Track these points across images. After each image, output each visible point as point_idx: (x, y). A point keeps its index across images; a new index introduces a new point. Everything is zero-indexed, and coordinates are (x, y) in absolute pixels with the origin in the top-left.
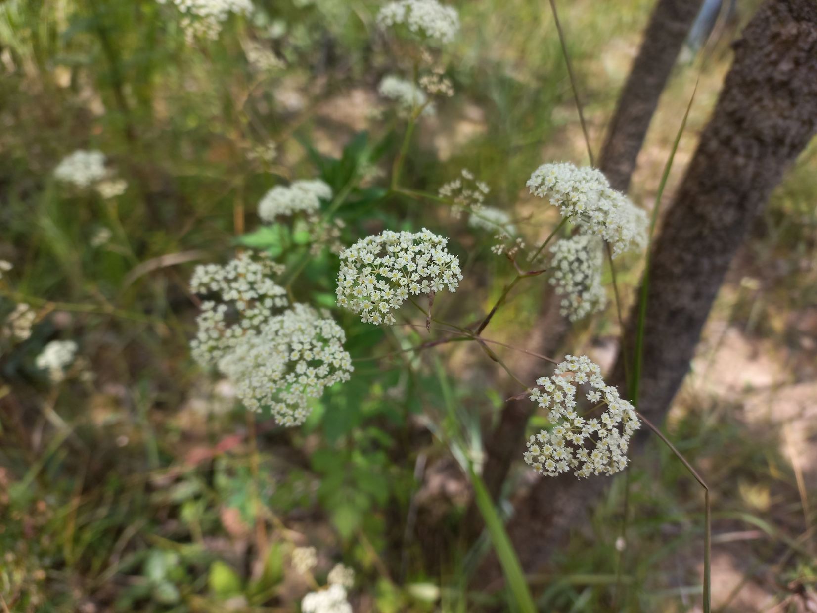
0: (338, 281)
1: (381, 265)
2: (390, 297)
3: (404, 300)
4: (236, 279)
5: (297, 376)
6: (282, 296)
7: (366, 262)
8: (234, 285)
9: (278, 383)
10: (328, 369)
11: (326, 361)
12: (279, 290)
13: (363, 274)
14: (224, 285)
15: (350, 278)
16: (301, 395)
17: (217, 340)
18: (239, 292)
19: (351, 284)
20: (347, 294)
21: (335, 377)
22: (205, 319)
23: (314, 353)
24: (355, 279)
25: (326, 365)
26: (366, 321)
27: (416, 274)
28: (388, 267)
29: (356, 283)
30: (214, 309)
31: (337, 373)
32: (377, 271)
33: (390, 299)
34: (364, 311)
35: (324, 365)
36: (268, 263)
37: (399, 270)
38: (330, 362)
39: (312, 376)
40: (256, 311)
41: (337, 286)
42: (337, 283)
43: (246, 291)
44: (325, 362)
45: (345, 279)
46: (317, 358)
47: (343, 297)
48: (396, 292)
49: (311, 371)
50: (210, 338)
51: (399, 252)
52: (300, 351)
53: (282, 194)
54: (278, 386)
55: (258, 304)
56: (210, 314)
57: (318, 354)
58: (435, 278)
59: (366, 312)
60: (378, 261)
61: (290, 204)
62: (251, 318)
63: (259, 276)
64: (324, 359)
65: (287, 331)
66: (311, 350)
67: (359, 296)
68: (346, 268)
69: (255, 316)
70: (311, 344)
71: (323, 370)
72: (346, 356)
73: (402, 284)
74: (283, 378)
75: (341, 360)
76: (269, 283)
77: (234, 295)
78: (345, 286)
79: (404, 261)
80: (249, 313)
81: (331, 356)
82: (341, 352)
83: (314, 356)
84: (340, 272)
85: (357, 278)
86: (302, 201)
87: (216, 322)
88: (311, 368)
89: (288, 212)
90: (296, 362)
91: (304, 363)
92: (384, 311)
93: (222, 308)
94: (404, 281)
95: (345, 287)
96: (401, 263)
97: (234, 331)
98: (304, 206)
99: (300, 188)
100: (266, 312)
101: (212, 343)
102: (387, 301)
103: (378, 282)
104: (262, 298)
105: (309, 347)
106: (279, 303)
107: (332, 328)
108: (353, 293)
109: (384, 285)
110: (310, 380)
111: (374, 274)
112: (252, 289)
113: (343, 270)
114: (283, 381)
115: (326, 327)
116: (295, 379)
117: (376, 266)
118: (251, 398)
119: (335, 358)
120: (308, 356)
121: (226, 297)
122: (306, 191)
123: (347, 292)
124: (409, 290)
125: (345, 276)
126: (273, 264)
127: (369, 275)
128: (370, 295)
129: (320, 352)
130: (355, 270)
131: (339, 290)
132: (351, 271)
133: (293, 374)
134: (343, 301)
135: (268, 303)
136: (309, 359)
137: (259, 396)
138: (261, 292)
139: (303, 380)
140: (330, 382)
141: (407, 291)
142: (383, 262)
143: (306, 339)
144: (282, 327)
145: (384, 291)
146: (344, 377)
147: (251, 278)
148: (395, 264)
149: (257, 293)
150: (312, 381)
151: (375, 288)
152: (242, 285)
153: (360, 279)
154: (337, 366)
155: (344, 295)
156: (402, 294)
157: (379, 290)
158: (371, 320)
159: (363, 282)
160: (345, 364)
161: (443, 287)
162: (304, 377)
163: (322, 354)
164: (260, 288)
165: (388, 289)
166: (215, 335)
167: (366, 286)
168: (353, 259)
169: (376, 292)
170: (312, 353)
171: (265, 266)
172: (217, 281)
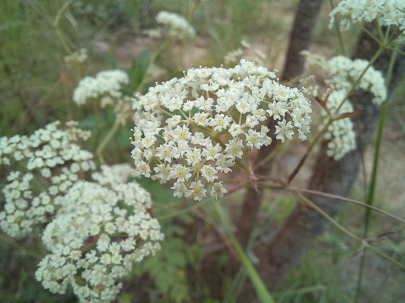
0: (134, 141)
1: (195, 110)
2: (217, 156)
3: (237, 160)
4: (41, 147)
5: (99, 254)
6: (88, 160)
7: (172, 108)
8: (38, 153)
9: (78, 263)
10: (134, 243)
11: (131, 234)
12: (85, 155)
13: (169, 126)
14: (29, 154)
15: (150, 134)
16: (105, 276)
17: (26, 210)
18: (44, 160)
19: (152, 142)
20: (147, 157)
21: (143, 250)
22: (10, 190)
23: (117, 223)
24: (158, 134)
25: (131, 239)
26: (181, 195)
27: (253, 117)
28: (205, 113)
29: (160, 140)
30: (20, 180)
31: (145, 245)
32: (188, 120)
33: (216, 160)
34: (178, 181)
35: (129, 238)
36: (74, 130)
37: (225, 114)
38: (136, 234)
39: (117, 253)
40: (63, 177)
41: (133, 147)
42: (132, 143)
43: (52, 158)
44: (129, 235)
45: (143, 136)
46: (121, 230)
47: (143, 163)
48: (224, 147)
49: (115, 248)
50: (17, 208)
51: (217, 91)
52: (101, 223)
53: (90, 82)
54: (79, 267)
55: (65, 170)
56: (15, 184)
57: (122, 224)
58: (281, 121)
59: (181, 182)
60: (189, 105)
61: (97, 89)
62: (58, 185)
63: (65, 142)
64: (128, 231)
65: (85, 200)
66: (113, 221)
67: (166, 159)
68: (142, 121)
69: (62, 182)
70: (112, 213)
71: (128, 245)
72: (155, 224)
73: (234, 134)
74: (83, 256)
75: (149, 230)
76: (75, 148)
77: (39, 163)
78: (145, 145)
79: (229, 100)
80: (56, 179)
81: (137, 227)
82: (148, 220)
83: (117, 227)
84: (135, 127)
85: (161, 132)
86: (105, 85)
87: (22, 192)
88: (114, 244)
89: (95, 95)
90: (97, 237)
91: (106, 236)
92: (210, 179)
93: (29, 177)
94: (236, 129)
95: (145, 148)
96: (225, 103)
97: (41, 199)
98: (106, 89)
99: (104, 77)
100: (74, 177)
101: (19, 214)
102: (213, 163)
103: (193, 135)
104: (69, 163)
105: (110, 218)
106: (85, 167)
107: (135, 192)
108: (156, 155)
109: (203, 140)
110: (114, 258)
111: (186, 124)
112: (59, 155)
113: (139, 125)
114: (83, 260)
115: (129, 193)
116: (96, 259)
117: (187, 114)
118: (50, 281)
119: (141, 229)
120: (110, 229)
121: (31, 166)
122: (108, 78)
123: (148, 155)
124: (245, 143)
125: (142, 132)
126: (79, 131)
127: (178, 126)
128: (184, 156)
129: (124, 222)
130: (156, 122)
131: (136, 153)
132: (150, 124)
133: (94, 252)
134: (144, 169)
135: (75, 167)
136: (111, 232)
137: (59, 277)
138: (67, 158)
139: (106, 259)
140: (138, 256)
141: (242, 145)
142: (197, 106)
143: (106, 209)
144: (81, 195)
145: (205, 147)
146: (154, 249)
147: (55, 144)
148: (217, 106)
149: (63, 159)
150: (117, 259)
151: (190, 144)
152: (47, 152)
153: (166, 133)
154: (145, 238)
155: (145, 159)
156: (235, 150)
157: (198, 146)
158: (188, 194)
159: (171, 138)
160: (154, 235)
161: (293, 134)
162: (107, 256)
163: (126, 224)
164: (66, 154)
165: (211, 145)
166: (23, 204)
167: (176, 143)
168: (152, 106)
169: (193, 150)
170: (115, 225)
171: (71, 133)
172: (22, 151)
